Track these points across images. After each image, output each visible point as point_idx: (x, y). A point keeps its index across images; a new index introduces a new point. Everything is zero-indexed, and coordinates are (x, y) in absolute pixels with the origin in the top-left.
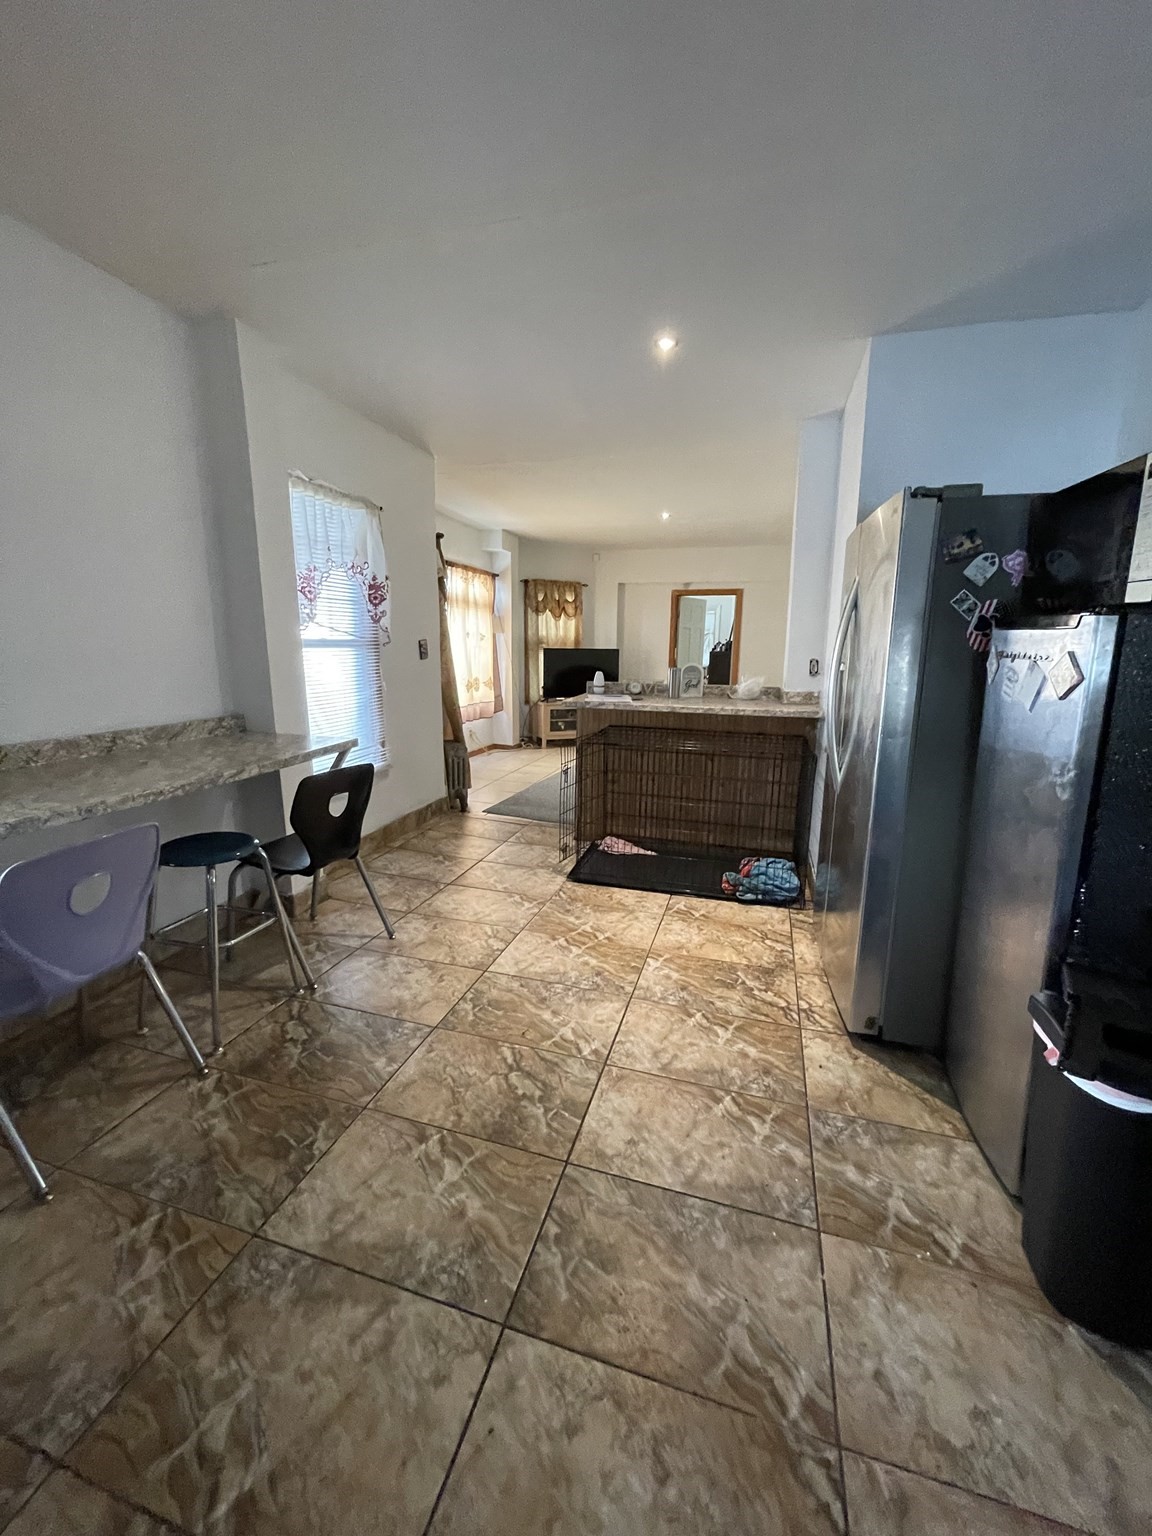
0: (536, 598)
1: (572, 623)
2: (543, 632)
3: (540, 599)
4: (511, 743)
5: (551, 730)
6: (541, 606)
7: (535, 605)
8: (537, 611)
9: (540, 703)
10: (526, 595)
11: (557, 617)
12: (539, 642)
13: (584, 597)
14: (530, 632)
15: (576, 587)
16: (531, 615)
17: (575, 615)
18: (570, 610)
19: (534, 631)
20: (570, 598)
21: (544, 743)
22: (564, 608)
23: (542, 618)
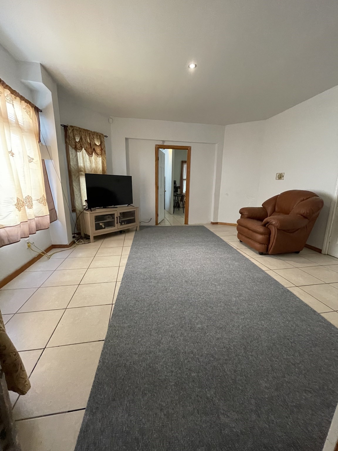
0: (75, 139)
1: (100, 160)
2: (81, 164)
3: (77, 140)
4: (66, 242)
5: (96, 230)
6: (78, 146)
7: (74, 144)
8: (76, 149)
9: (85, 211)
10: (66, 136)
11: (90, 154)
12: (79, 170)
13: (106, 144)
14: (72, 163)
15: (101, 137)
16: (72, 151)
17: (101, 154)
18: (98, 150)
19: (75, 163)
20: (98, 143)
21: (92, 238)
22: (94, 149)
23: (80, 154)
